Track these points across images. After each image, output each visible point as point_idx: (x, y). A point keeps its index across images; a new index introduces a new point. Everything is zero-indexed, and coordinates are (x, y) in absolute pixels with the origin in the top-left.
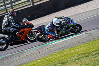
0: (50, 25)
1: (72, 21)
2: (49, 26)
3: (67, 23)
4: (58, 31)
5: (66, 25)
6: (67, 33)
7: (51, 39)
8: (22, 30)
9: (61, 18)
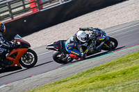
0: (72, 40)
1: (104, 33)
3: (97, 37)
4: (84, 48)
6: (96, 51)
8: (14, 51)
9: (88, 29)
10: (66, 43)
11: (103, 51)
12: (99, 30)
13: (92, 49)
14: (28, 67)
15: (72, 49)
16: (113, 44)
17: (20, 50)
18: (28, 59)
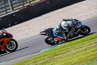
0: (58, 28)
2: (57, 30)
5: (74, 27)
6: (75, 35)
7: (60, 42)
8: (2, 40)
9: (69, 20)
10: (54, 30)
11: (80, 36)
12: (77, 21)
13: (72, 34)
14: (11, 51)
15: (58, 35)
16: (87, 30)
17: (6, 39)
18: (11, 45)
